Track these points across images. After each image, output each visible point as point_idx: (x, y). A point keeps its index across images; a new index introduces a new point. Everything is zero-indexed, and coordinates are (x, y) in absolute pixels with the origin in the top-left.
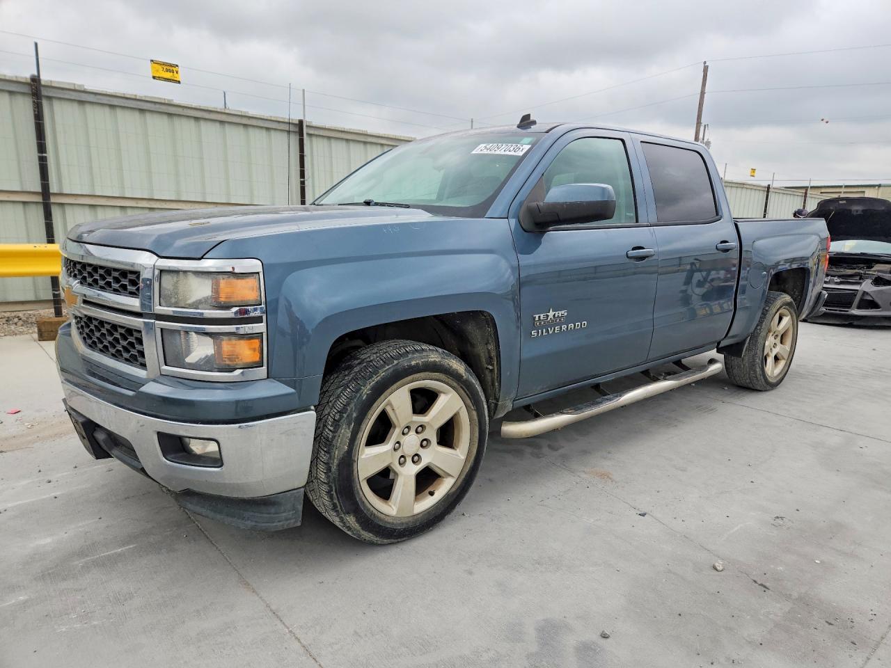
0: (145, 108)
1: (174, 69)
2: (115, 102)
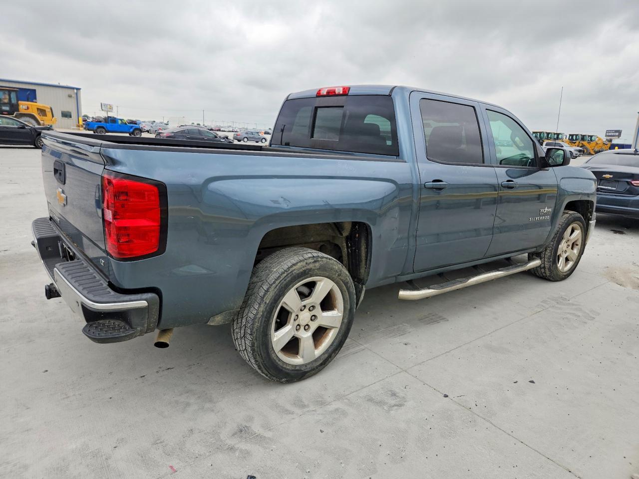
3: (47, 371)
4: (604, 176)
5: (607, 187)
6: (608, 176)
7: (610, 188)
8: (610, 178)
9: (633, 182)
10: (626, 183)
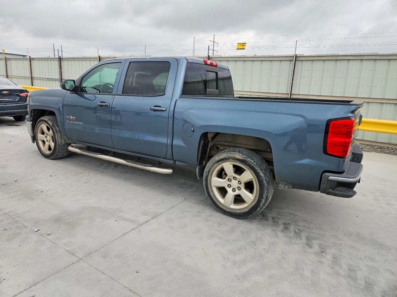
0: (237, 60)
1: (244, 45)
2: (229, 59)
3: (356, 216)
4: (3, 92)
5: (5, 99)
6: (5, 92)
7: (8, 99)
8: (7, 93)
9: (21, 94)
10: (16, 96)
